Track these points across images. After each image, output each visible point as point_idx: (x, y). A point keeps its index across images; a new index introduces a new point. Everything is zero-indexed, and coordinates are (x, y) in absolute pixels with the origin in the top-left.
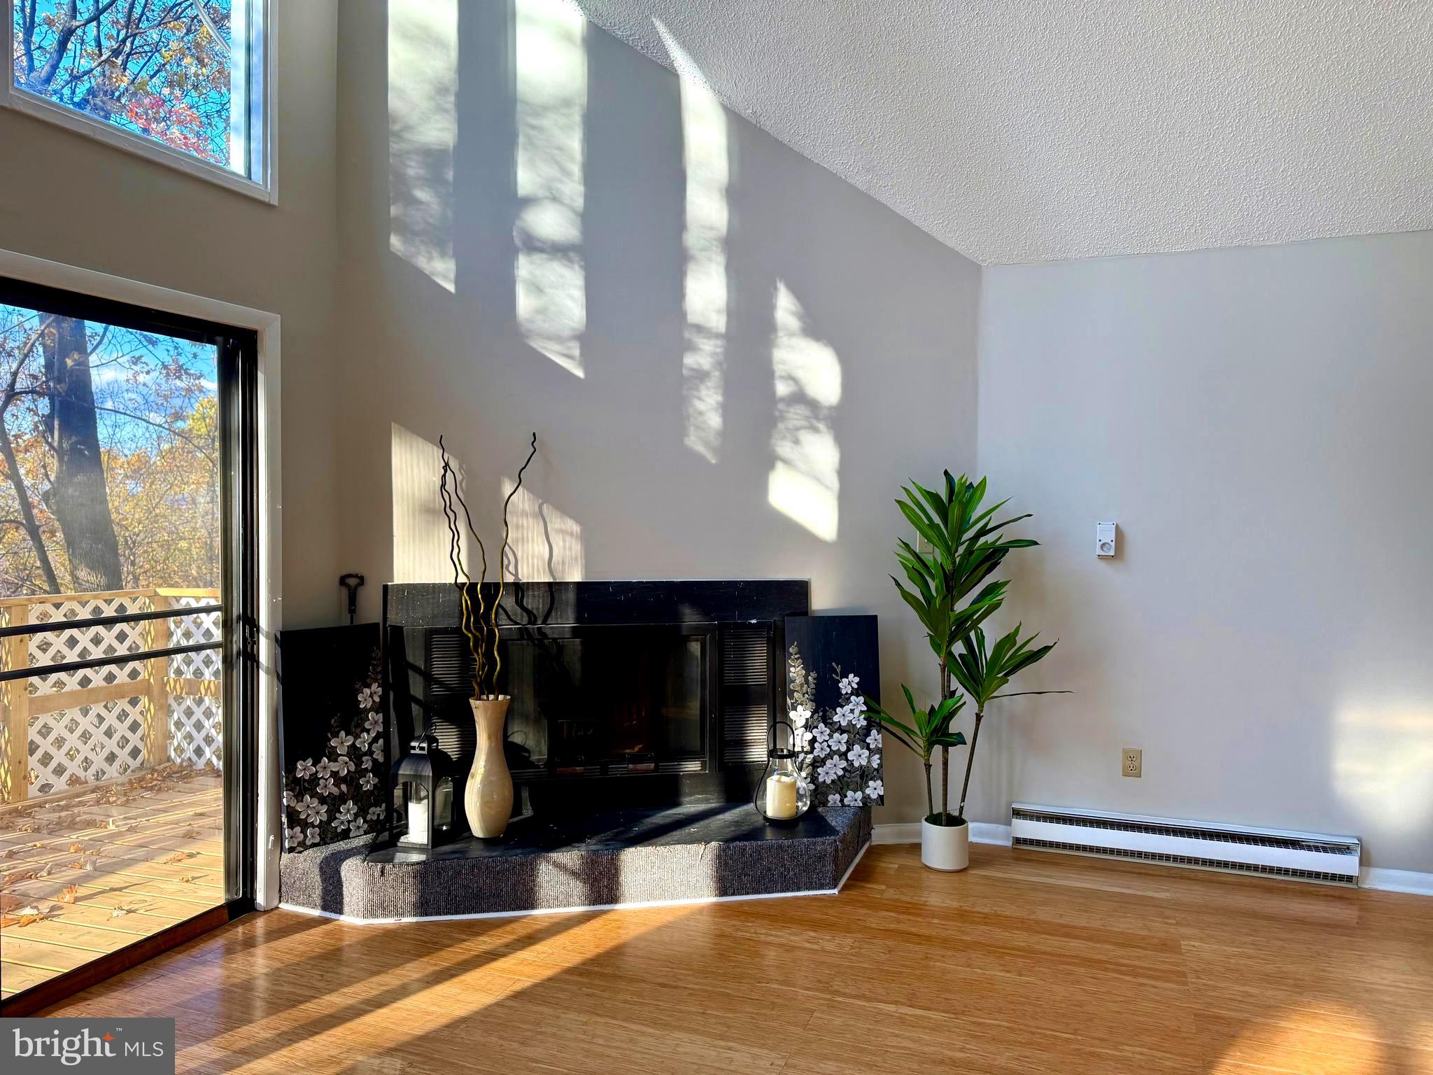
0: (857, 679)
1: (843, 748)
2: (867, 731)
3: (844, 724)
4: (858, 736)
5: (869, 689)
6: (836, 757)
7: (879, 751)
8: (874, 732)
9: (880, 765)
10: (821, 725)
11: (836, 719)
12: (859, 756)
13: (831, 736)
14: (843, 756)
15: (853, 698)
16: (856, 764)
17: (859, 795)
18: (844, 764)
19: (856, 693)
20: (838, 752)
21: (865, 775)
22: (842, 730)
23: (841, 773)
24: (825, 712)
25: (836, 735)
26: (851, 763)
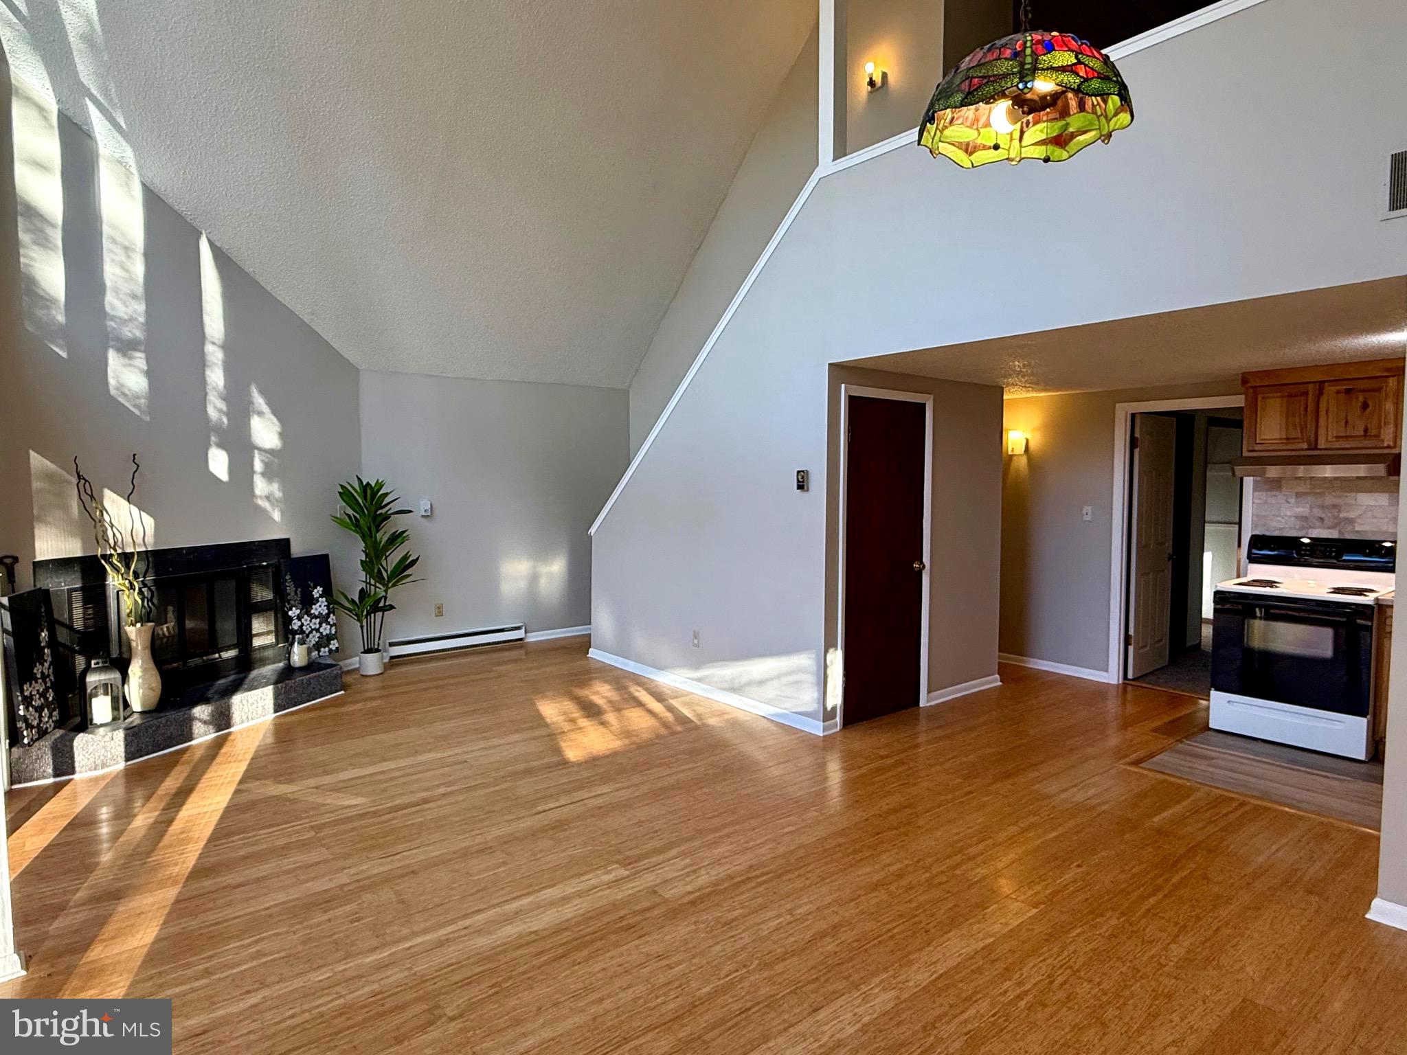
0: (321, 589)
1: (317, 626)
2: (328, 615)
3: (317, 613)
4: (324, 619)
5: (327, 593)
6: (314, 632)
7: (334, 625)
8: (332, 615)
9: (336, 632)
10: (306, 617)
11: (312, 611)
12: (325, 629)
13: (311, 621)
14: (317, 630)
15: (320, 599)
16: (324, 634)
17: (327, 649)
18: (318, 635)
19: (321, 596)
20: (315, 629)
21: (329, 638)
22: (316, 617)
23: (317, 640)
24: (307, 609)
25: (313, 620)
26: (321, 633)
